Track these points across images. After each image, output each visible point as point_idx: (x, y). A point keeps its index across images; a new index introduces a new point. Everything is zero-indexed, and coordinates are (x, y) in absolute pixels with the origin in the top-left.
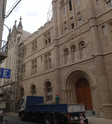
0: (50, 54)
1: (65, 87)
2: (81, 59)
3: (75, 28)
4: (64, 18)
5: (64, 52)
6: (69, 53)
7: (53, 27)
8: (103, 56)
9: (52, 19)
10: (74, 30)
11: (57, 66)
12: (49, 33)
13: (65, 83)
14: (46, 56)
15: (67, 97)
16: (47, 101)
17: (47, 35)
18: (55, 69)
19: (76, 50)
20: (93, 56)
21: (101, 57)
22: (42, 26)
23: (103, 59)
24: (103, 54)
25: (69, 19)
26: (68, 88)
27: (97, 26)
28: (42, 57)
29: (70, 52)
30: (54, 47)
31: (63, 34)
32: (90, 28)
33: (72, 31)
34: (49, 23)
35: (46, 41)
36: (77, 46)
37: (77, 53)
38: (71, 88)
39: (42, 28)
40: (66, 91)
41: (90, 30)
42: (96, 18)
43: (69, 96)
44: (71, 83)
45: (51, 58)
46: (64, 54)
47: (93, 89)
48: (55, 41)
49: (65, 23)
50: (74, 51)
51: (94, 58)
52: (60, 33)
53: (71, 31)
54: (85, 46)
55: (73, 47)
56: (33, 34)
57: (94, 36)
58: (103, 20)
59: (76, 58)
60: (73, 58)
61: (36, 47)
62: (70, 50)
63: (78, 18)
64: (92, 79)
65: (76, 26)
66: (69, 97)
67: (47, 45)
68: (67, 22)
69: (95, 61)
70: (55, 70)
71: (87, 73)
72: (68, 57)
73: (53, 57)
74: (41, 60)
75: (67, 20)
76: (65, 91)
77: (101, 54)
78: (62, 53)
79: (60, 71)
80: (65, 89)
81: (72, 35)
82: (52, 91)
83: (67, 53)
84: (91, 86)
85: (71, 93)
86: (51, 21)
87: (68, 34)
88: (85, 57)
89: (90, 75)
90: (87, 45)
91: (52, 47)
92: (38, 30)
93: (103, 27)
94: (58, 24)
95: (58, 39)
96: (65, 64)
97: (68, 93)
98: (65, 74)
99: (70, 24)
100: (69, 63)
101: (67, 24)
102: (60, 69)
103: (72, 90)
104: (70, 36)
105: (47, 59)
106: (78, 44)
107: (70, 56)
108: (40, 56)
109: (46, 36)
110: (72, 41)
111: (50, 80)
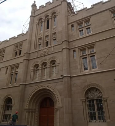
0: (17, 67)
1: (28, 106)
2: (50, 77)
3: (49, 46)
4: (40, 34)
5: (34, 68)
6: (39, 69)
7: (26, 40)
8: (71, 77)
9: (27, 32)
10: (48, 48)
11: (23, 82)
12: (21, 45)
13: (28, 102)
14: (13, 68)
15: (28, 118)
16: (3, 121)
17: (19, 47)
18: (20, 84)
19: (47, 68)
20: (62, 76)
21: (69, 78)
22: (15, 37)
23: (71, 80)
24: (71, 76)
25: (45, 37)
26: (31, 108)
27: (69, 49)
28: (7, 68)
29: (41, 68)
30: (24, 60)
31: (36, 49)
32: (62, 50)
33: (46, 49)
34: (23, 35)
35: (16, 52)
36: (48, 64)
37: (47, 71)
38: (34, 108)
39: (14, 38)
40: (29, 111)
41: (62, 51)
42: (69, 42)
43: (30, 116)
44: (35, 101)
45: (17, 71)
46: (34, 69)
47: (57, 110)
48: (26, 54)
49: (40, 39)
50: (45, 68)
51: (62, 78)
52: (33, 47)
53: (44, 48)
54: (56, 65)
55: (44, 64)
56: (2, 42)
57: (65, 57)
58: (75, 45)
59: (45, 76)
60: (42, 76)
61: (3, 56)
62: (41, 67)
63: (54, 38)
64: (57, 99)
65: (51, 44)
66: (30, 118)
67: (17, 57)
68: (42, 39)
69: (63, 81)
70: (19, 86)
71: (54, 92)
72: (38, 74)
73: (20, 70)
74: (5, 72)
75: (42, 37)
76: (27, 110)
77: (69, 75)
78: (31, 68)
79: (25, 87)
80: (27, 108)
81: (45, 52)
82: (11, 109)
83: (37, 69)
84: (55, 107)
85: (34, 113)
86: (26, 34)
87: (41, 51)
88: (54, 76)
89: (56, 95)
90: (58, 65)
91: (21, 60)
92: (10, 39)
93: (74, 51)
94: (32, 39)
95: (30, 53)
96: (33, 80)
97: (30, 113)
98: (31, 91)
99: (44, 41)
100: (37, 80)
101: (41, 41)
102: (26, 85)
103: (35, 110)
104: (42, 52)
105: (14, 72)
106: (50, 62)
107: (39, 72)
108: (5, 67)
109: (17, 47)
110: (44, 58)
111: (12, 97)
